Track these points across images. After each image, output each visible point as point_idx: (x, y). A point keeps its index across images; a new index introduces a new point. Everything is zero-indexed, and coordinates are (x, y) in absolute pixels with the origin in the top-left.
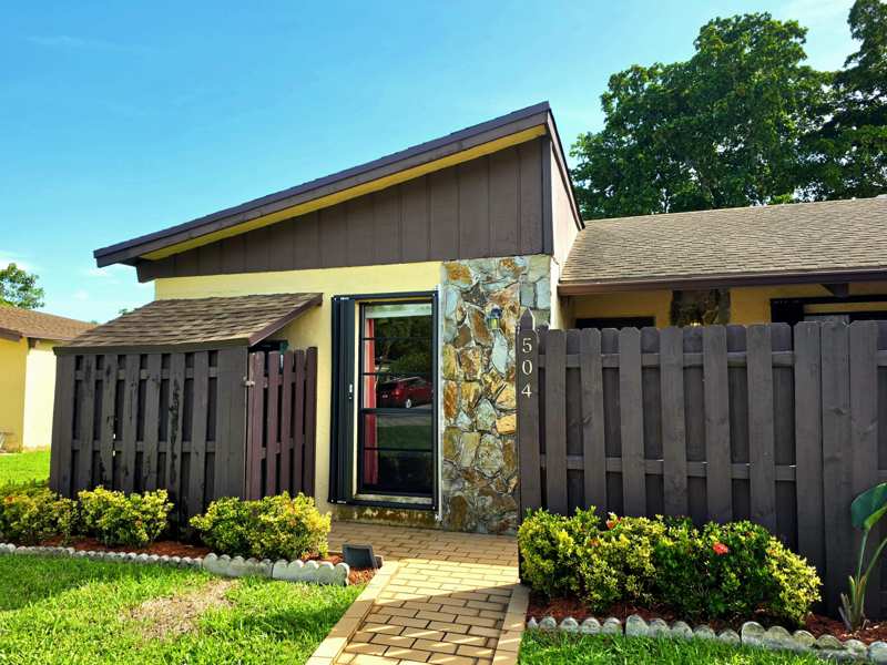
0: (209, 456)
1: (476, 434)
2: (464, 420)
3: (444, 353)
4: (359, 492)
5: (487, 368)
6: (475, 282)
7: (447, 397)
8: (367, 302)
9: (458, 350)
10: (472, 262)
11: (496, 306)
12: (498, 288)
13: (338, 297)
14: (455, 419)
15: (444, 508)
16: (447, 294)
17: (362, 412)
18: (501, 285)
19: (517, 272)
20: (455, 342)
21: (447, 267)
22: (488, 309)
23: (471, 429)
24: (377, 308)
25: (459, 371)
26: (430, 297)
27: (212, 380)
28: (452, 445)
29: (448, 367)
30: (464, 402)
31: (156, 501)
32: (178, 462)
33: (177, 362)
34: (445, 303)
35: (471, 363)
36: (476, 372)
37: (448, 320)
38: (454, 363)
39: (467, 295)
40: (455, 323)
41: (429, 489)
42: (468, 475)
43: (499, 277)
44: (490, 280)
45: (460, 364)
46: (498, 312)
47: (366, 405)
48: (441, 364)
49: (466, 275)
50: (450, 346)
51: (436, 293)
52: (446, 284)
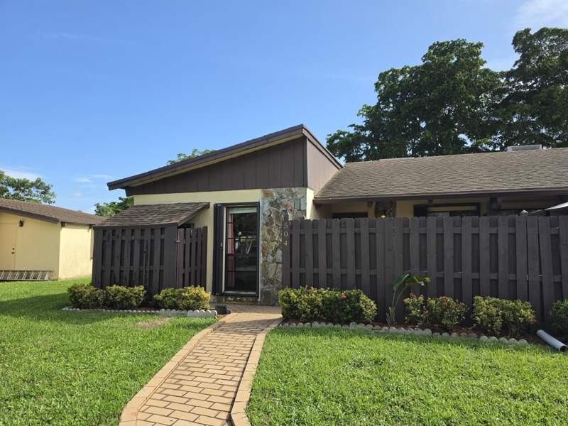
0: (161, 271)
1: (275, 264)
2: (270, 258)
3: (262, 229)
4: (225, 290)
6: (275, 198)
7: (263, 248)
8: (229, 206)
9: (268, 228)
10: (274, 190)
11: (284, 209)
12: (285, 201)
13: (217, 204)
14: (267, 258)
15: (262, 296)
16: (264, 204)
17: (227, 255)
18: (286, 200)
19: (293, 194)
20: (267, 224)
21: (264, 192)
22: (280, 211)
24: (235, 209)
25: (268, 237)
26: (256, 205)
27: (162, 240)
28: (265, 269)
29: (264, 235)
30: (271, 250)
31: (139, 289)
32: (148, 274)
33: (148, 233)
34: (263, 207)
35: (273, 234)
36: (275, 237)
37: (264, 215)
38: (267, 234)
39: (272, 204)
40: (267, 216)
41: (255, 288)
42: (271, 281)
43: (286, 196)
44: (282, 197)
45: (269, 234)
46: (285, 211)
47: (229, 252)
48: (261, 234)
49: (272, 195)
50: (265, 226)
51: (259, 203)
52: (263, 199)
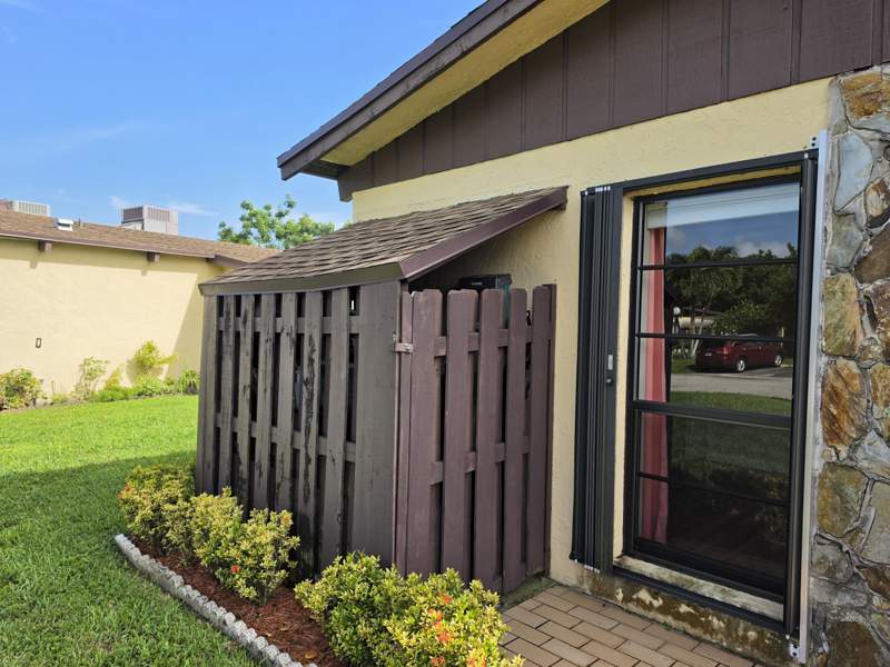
0: (350, 466)
2: (879, 455)
3: (827, 296)
4: (626, 551)
7: (832, 395)
8: (649, 194)
9: (869, 288)
13: (591, 191)
14: (854, 448)
15: (812, 635)
16: (840, 154)
17: (634, 407)
20: (861, 269)
21: (845, 88)
24: (672, 204)
26: (795, 169)
27: (353, 338)
29: (837, 327)
30: (881, 412)
32: (312, 470)
33: (313, 307)
34: (835, 176)
37: (841, 215)
38: (855, 317)
40: (863, 221)
41: (779, 586)
45: (874, 321)
47: (644, 394)
48: (818, 318)
50: (847, 278)
51: (814, 154)
52: (839, 130)
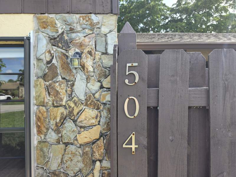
1: (62, 146)
2: (52, 136)
3: (36, 86)
5: (70, 96)
6: (60, 31)
7: (39, 119)
9: (48, 83)
10: (58, 16)
11: (77, 50)
12: (79, 37)
14: (45, 135)
16: (38, 40)
18: (81, 35)
19: (93, 26)
20: (44, 77)
21: (38, 19)
22: (71, 53)
23: (58, 142)
25: (49, 100)
28: (43, 155)
29: (39, 96)
30: (53, 122)
34: (36, 46)
35: (57, 93)
36: (61, 100)
37: (39, 60)
38: (44, 93)
39: (54, 41)
40: (45, 62)
43: (79, 29)
44: (72, 30)
45: (49, 93)
46: (79, 55)
48: (33, 93)
49: (53, 25)
50: (41, 80)
51: (29, 39)
52: (37, 31)
